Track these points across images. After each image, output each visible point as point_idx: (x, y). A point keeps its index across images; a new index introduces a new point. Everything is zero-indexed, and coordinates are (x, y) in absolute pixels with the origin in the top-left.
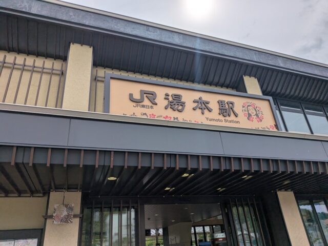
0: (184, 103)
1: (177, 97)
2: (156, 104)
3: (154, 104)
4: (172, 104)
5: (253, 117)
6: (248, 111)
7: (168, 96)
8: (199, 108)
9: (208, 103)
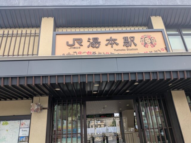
0: (100, 42)
1: (96, 40)
2: (82, 46)
3: (81, 46)
4: (92, 44)
5: (148, 44)
6: (145, 41)
7: (90, 39)
8: (110, 44)
9: (116, 40)
